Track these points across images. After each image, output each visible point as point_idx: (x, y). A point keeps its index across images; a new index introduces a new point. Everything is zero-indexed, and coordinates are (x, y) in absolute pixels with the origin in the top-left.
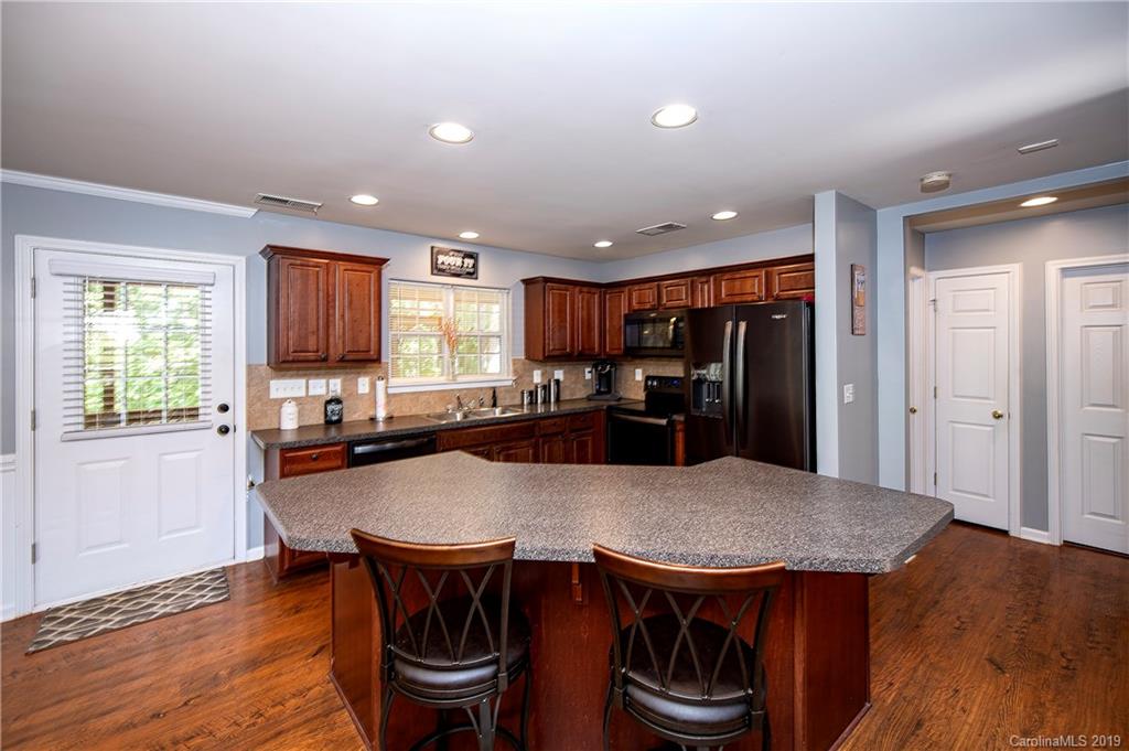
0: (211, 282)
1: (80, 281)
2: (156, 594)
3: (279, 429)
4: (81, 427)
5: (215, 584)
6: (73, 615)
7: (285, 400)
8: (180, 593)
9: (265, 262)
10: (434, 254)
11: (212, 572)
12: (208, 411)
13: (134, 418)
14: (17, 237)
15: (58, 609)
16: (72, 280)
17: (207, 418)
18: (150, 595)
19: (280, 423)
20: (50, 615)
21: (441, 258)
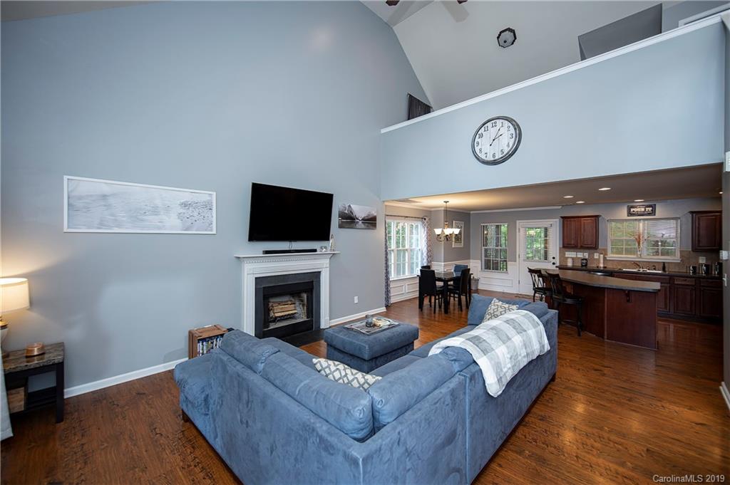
4: (526, 259)
7: (569, 257)
9: (562, 221)
10: (629, 208)
12: (550, 258)
21: (632, 210)
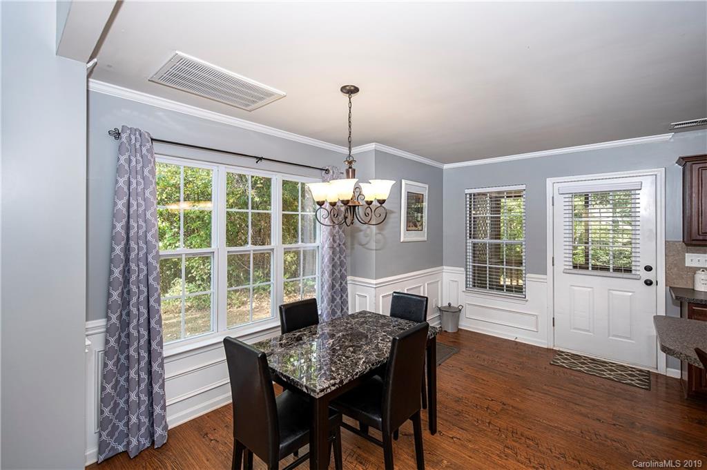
0: (639, 188)
1: (570, 196)
2: (606, 366)
3: (693, 290)
4: (571, 267)
5: (641, 378)
6: (568, 357)
7: (699, 269)
8: (620, 372)
9: (681, 168)
11: (641, 371)
12: (638, 268)
13: (595, 268)
14: (548, 180)
15: (563, 352)
16: (567, 196)
17: (638, 273)
18: (603, 366)
19: (694, 286)
20: (559, 353)
